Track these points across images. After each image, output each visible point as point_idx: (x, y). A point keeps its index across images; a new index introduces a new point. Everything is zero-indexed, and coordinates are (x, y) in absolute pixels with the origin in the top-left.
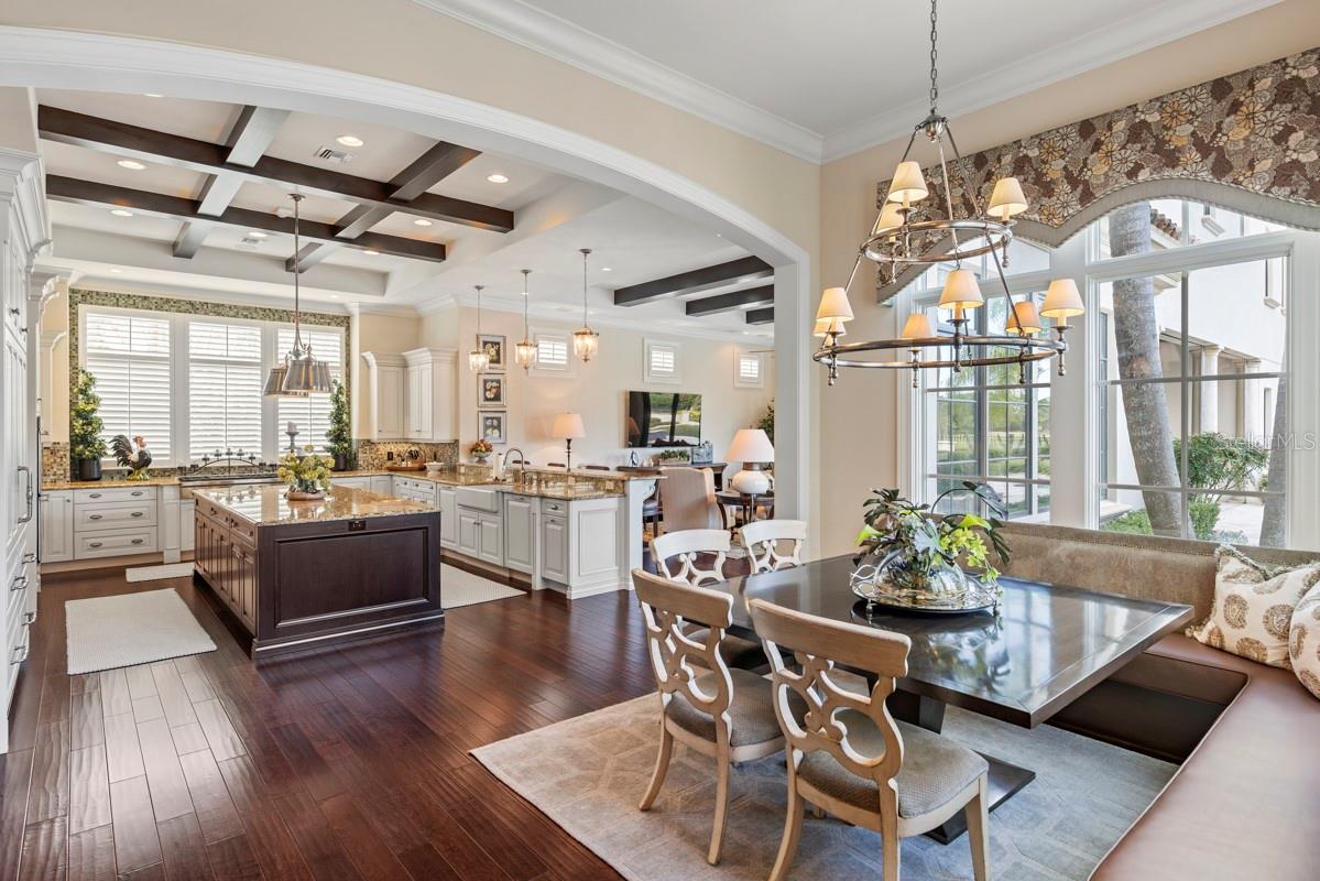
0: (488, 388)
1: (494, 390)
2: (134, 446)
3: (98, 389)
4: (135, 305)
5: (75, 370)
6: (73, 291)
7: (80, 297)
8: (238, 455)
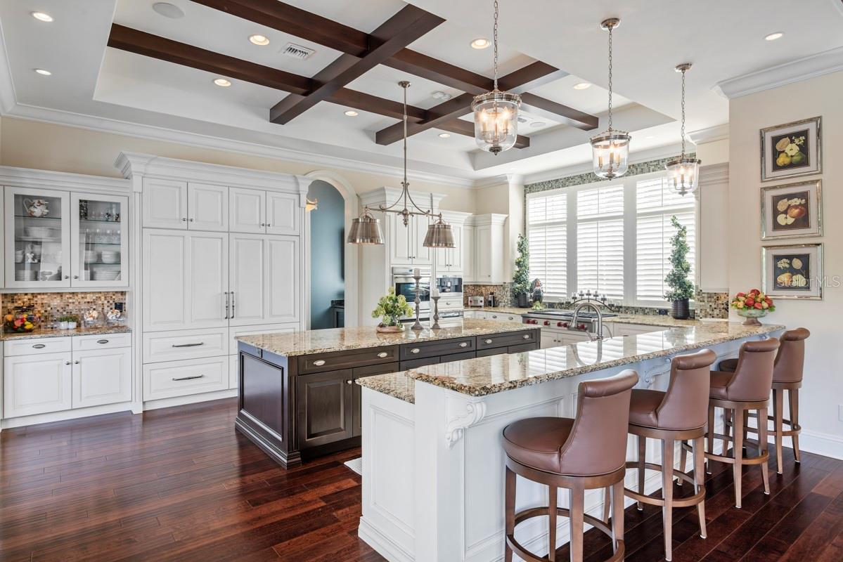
0: (783, 208)
1: (795, 211)
3: (529, 248)
4: (552, 187)
6: (525, 186)
7: (527, 189)
8: (594, 296)
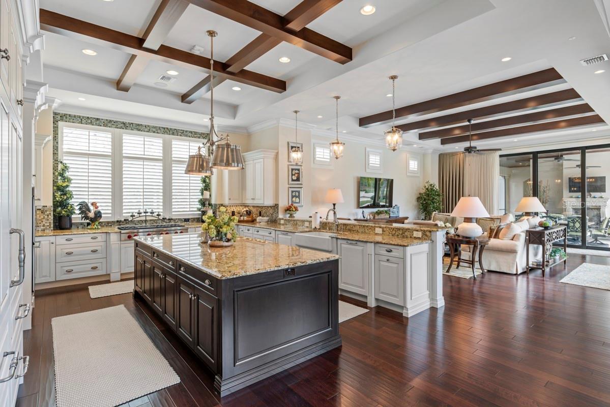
0: (294, 173)
1: (296, 175)
2: (92, 208)
3: (70, 173)
4: (91, 123)
5: (56, 161)
6: (55, 114)
7: (59, 117)
8: (151, 213)
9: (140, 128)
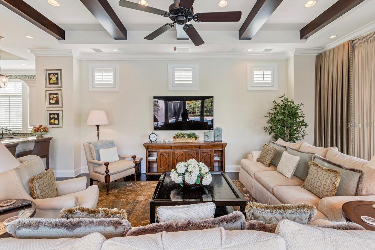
0: (51, 98)
1: (55, 99)
8: (5, 129)
9: (11, 77)
